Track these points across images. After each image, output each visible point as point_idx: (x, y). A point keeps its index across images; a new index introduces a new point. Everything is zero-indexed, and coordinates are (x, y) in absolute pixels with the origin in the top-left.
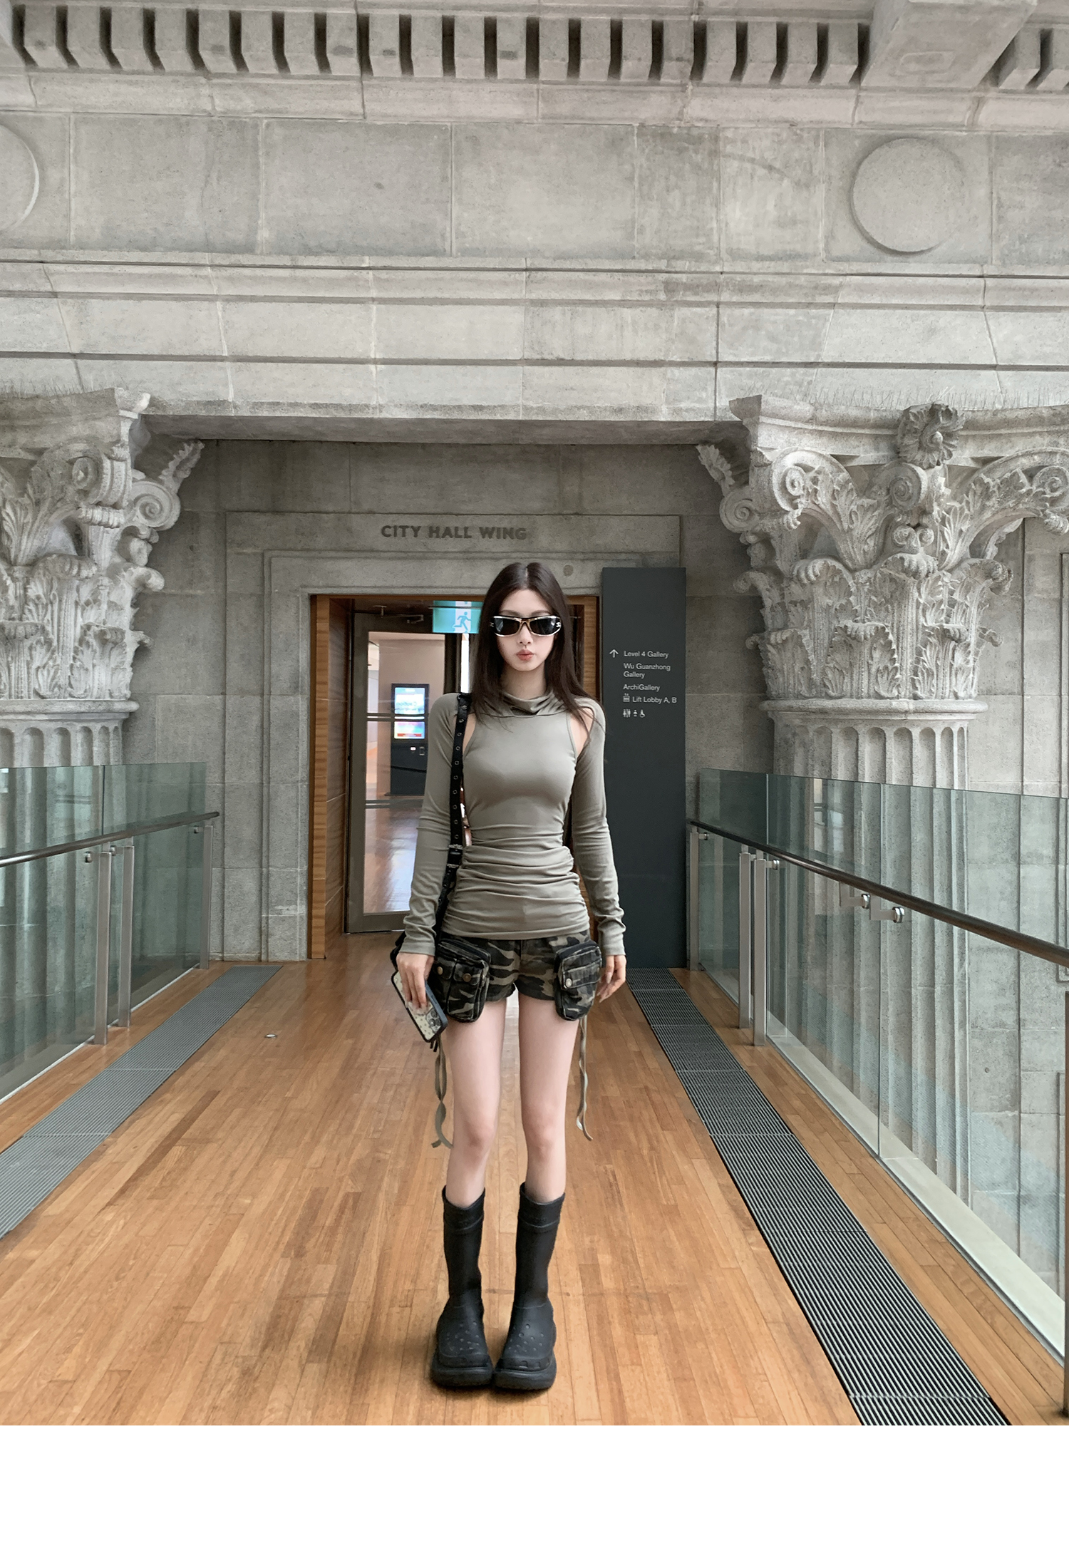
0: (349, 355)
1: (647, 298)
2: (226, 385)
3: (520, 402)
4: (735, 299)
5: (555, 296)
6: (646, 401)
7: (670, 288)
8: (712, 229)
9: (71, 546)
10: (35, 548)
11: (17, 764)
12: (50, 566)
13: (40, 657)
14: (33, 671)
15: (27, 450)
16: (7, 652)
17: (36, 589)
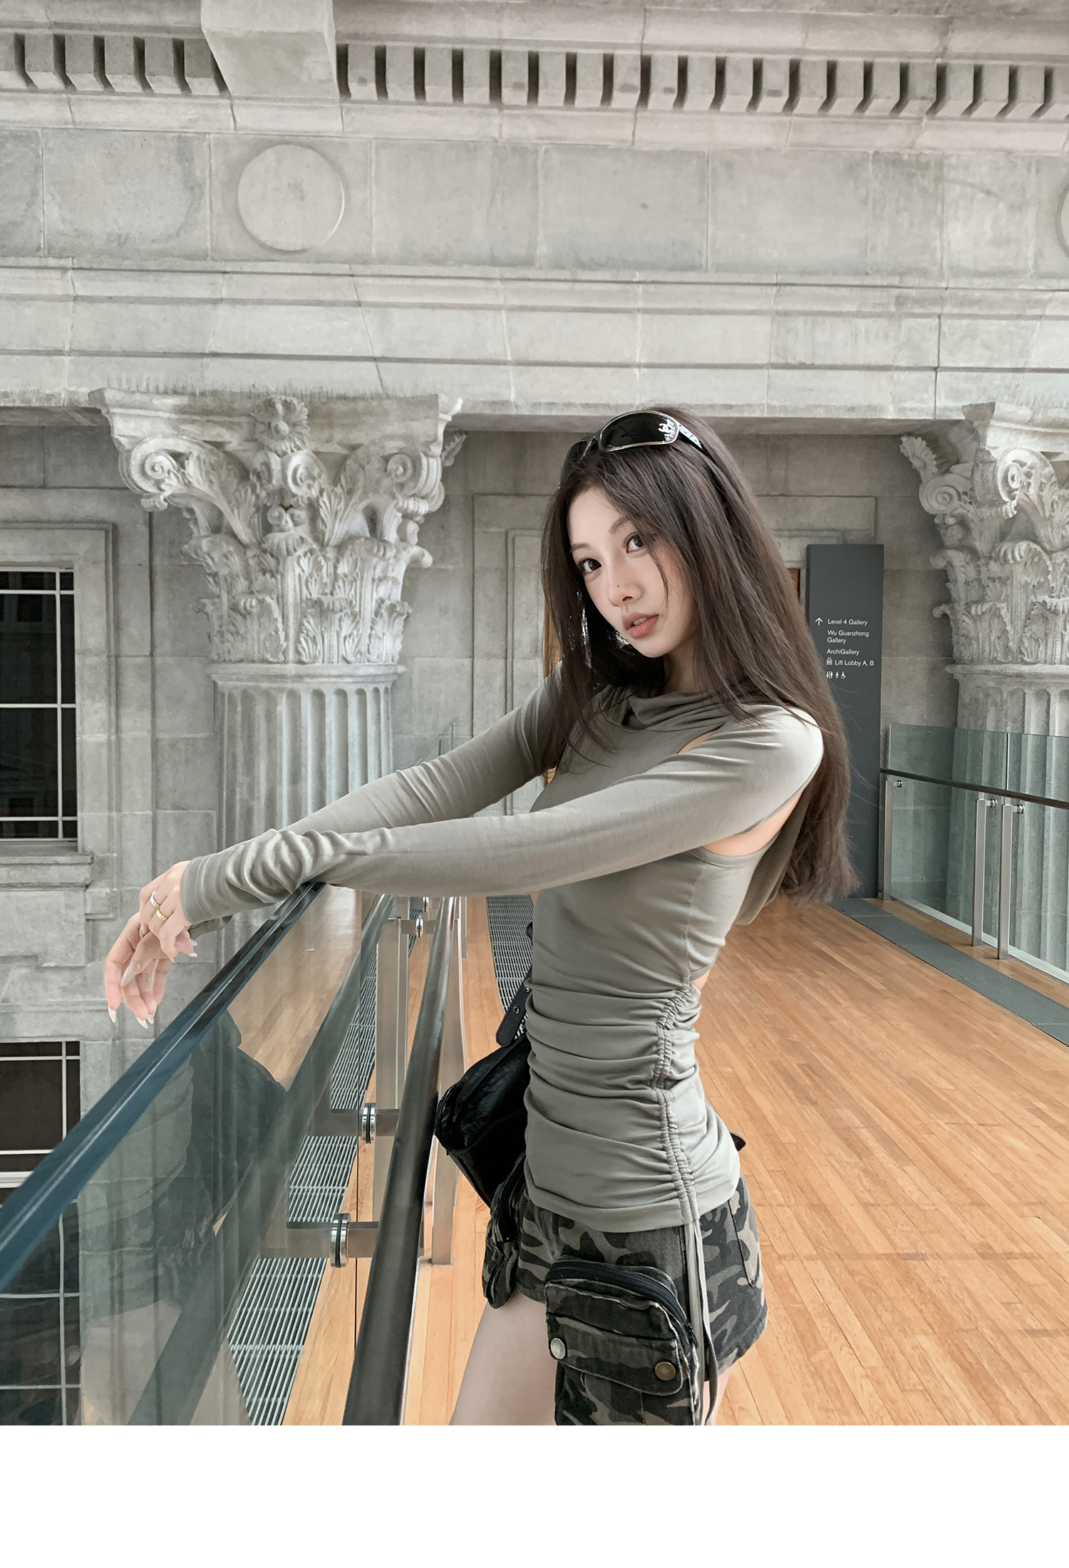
0: (617, 360)
1: (879, 310)
2: (509, 387)
3: (765, 401)
4: (955, 311)
5: (800, 307)
6: (876, 401)
7: (900, 301)
8: (936, 247)
9: (366, 529)
10: (344, 532)
11: (327, 720)
12: (357, 547)
13: (347, 627)
14: (342, 640)
15: (341, 444)
16: (321, 623)
17: (343, 568)
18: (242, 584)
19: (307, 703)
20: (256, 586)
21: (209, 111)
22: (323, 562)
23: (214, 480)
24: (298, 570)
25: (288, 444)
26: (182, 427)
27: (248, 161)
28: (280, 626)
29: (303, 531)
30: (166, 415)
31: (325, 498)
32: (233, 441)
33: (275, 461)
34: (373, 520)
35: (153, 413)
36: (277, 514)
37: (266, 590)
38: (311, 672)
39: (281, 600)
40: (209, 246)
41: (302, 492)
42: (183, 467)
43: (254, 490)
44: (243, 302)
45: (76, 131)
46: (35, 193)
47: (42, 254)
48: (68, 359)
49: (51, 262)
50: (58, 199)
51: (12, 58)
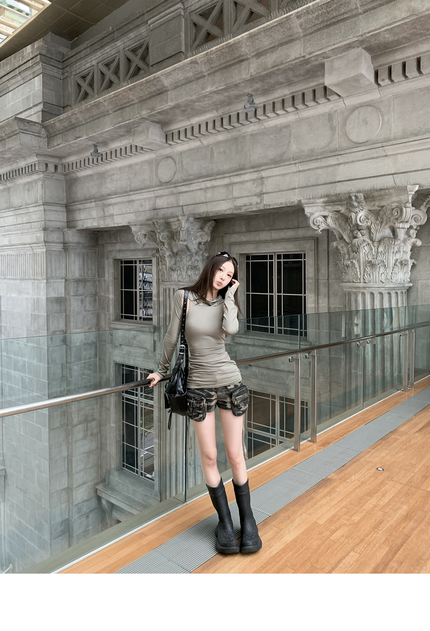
9: (391, 234)
10: (380, 236)
11: (375, 303)
12: (385, 241)
13: (382, 270)
14: (380, 274)
15: (378, 207)
16: (372, 269)
17: (381, 249)
18: (347, 257)
19: (368, 297)
20: (351, 257)
21: (336, 104)
22: (373, 247)
23: (337, 223)
24: (364, 251)
25: (358, 209)
26: (327, 207)
27: (349, 116)
28: (358, 270)
29: (366, 238)
30: (321, 204)
31: (373, 225)
32: (342, 209)
33: (353, 215)
34: (393, 231)
35: (317, 204)
36: (356, 232)
37: (354, 258)
38: (368, 286)
39: (359, 261)
40: (337, 146)
41: (364, 225)
42: (326, 220)
43: (349, 225)
44: (348, 163)
45: (301, 120)
46: (290, 142)
47: (291, 160)
48: (297, 190)
49: (293, 162)
50: (296, 142)
51: (281, 106)
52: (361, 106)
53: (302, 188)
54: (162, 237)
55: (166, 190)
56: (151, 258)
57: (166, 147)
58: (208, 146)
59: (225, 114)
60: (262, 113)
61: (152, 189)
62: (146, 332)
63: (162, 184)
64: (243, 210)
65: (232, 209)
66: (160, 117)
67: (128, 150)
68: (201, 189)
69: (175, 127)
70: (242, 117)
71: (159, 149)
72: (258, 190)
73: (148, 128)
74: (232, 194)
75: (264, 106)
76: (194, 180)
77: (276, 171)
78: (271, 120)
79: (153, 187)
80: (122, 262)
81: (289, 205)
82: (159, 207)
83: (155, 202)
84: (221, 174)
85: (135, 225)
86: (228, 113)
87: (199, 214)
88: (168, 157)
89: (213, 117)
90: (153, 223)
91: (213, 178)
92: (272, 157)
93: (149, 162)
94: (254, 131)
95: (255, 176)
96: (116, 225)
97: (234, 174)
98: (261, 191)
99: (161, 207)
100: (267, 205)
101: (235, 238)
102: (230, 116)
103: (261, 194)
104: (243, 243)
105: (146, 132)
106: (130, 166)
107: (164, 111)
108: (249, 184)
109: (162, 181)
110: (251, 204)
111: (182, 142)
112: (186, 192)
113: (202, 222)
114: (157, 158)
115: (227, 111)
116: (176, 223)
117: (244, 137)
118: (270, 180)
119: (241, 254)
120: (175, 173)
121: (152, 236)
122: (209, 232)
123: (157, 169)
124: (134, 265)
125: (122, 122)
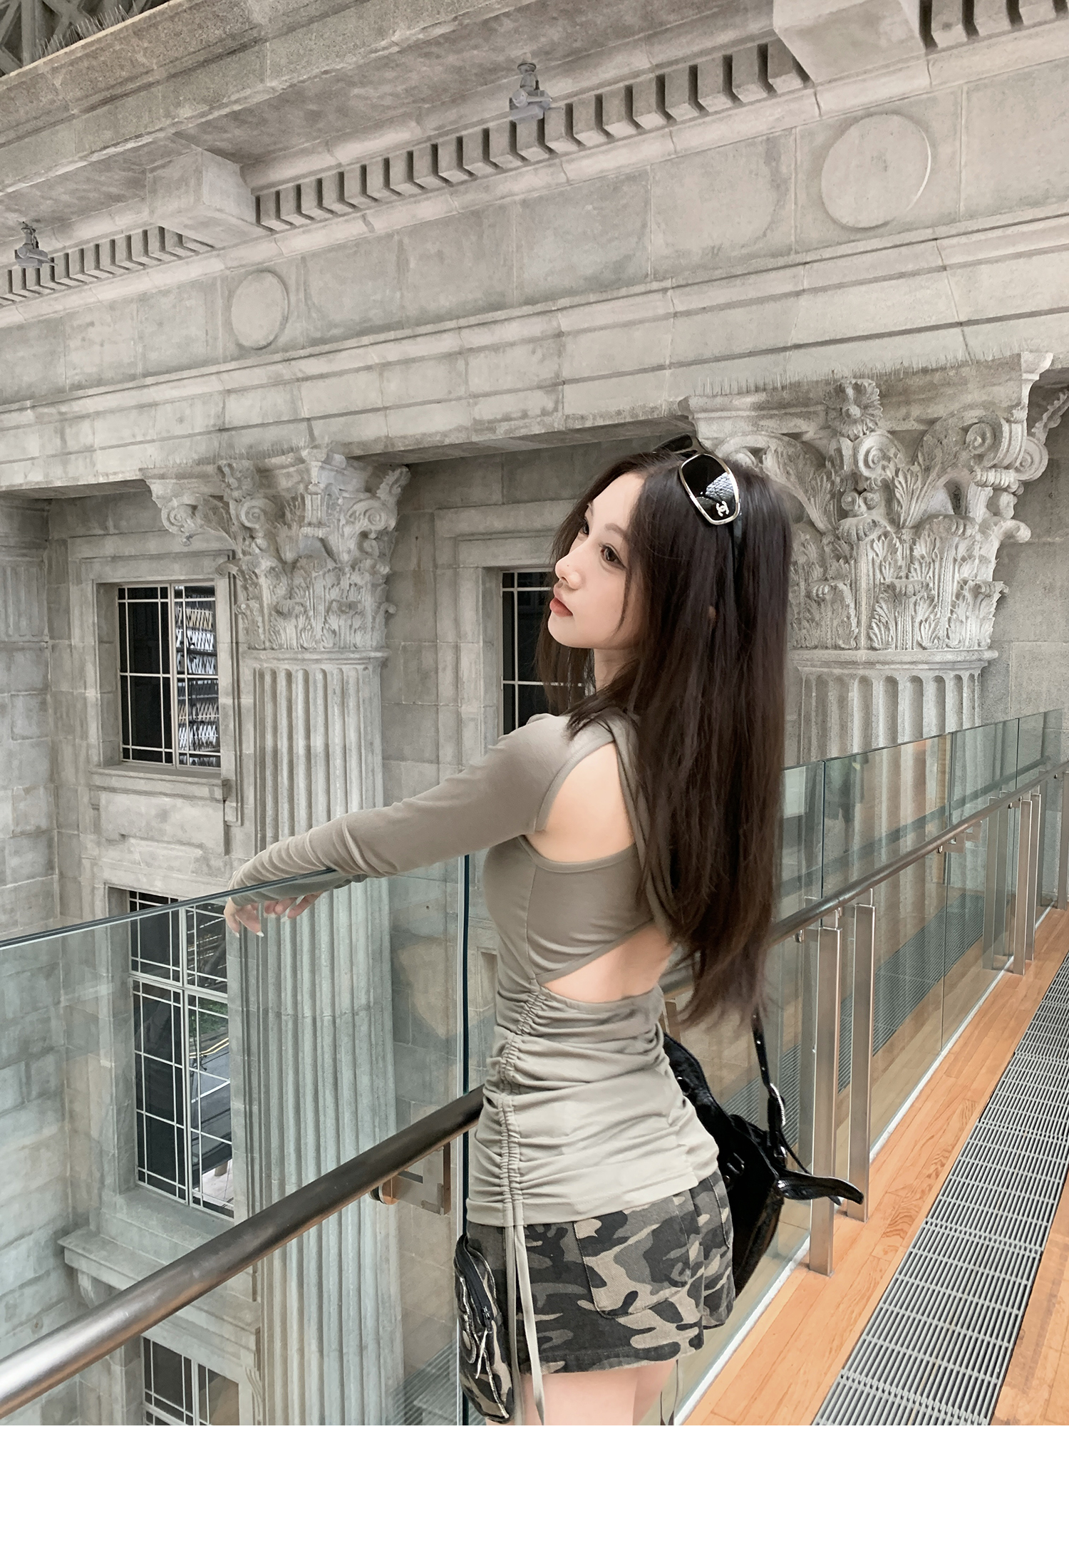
9: (950, 507)
10: (921, 511)
11: (900, 708)
12: (935, 526)
13: (923, 611)
14: (917, 625)
15: (919, 420)
16: (895, 608)
17: (921, 549)
18: (817, 572)
19: (879, 690)
20: (831, 573)
21: (794, 106)
22: (898, 544)
23: (791, 472)
24: (871, 554)
25: (860, 428)
26: (762, 423)
27: (831, 145)
28: (852, 612)
29: (879, 515)
30: (748, 413)
31: (901, 478)
32: (810, 429)
33: (846, 446)
34: (957, 496)
35: (734, 413)
36: (850, 499)
37: (840, 576)
38: (882, 658)
39: (854, 586)
40: (793, 238)
41: (874, 475)
42: (761, 462)
43: (829, 478)
44: (824, 289)
45: (678, 159)
46: (644, 226)
47: (648, 279)
48: (667, 372)
49: (655, 285)
50: (663, 226)
51: (623, 109)
52: (870, 113)
53: (681, 364)
54: (247, 513)
55: (256, 370)
56: (212, 580)
57: (257, 239)
58: (389, 236)
59: (446, 133)
60: (563, 130)
61: (214, 369)
62: (202, 798)
63: (243, 352)
64: (501, 431)
65: (467, 429)
66: (238, 134)
67: (137, 245)
68: (369, 368)
69: (285, 172)
70: (499, 142)
71: (236, 245)
72: (546, 372)
73: (198, 172)
74: (466, 382)
75: (570, 110)
76: (346, 338)
77: (603, 313)
78: (587, 157)
79: (215, 362)
80: (121, 592)
81: (641, 418)
82: (236, 423)
83: (224, 408)
84: (431, 322)
85: (162, 477)
86: (456, 130)
87: (362, 444)
88: (263, 270)
89: (408, 143)
90: (220, 469)
91: (408, 332)
92: (589, 272)
93: (204, 287)
94: (534, 190)
95: (537, 327)
96: (102, 480)
97: (473, 320)
98: (557, 376)
99: (242, 424)
100: (574, 417)
101: (470, 520)
102: (460, 141)
103: (555, 385)
104: (494, 536)
105: (193, 182)
106: (143, 299)
107: (249, 111)
108: (520, 353)
109: (246, 343)
110: (525, 415)
111: (308, 221)
112: (322, 376)
113: (370, 469)
114: (228, 272)
115: (452, 123)
116: (292, 469)
117: (502, 208)
118: (584, 340)
119: (489, 570)
120: (285, 319)
121: (215, 510)
122: (391, 501)
123: (228, 307)
124: (159, 601)
125: (115, 145)
